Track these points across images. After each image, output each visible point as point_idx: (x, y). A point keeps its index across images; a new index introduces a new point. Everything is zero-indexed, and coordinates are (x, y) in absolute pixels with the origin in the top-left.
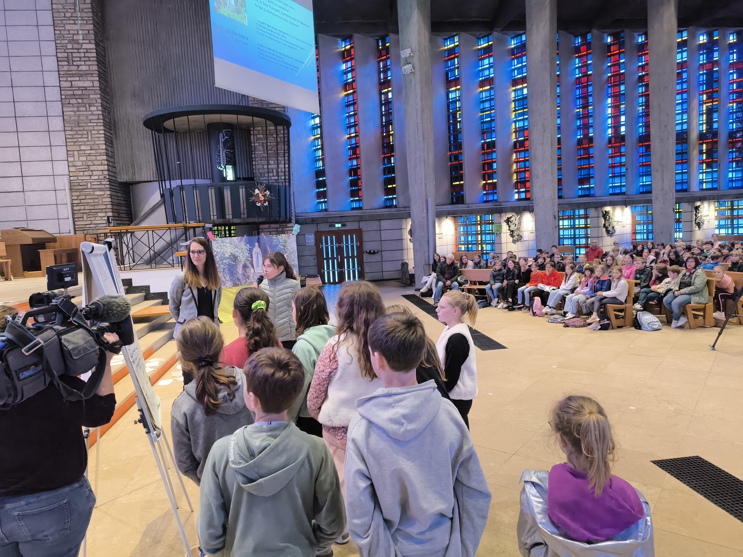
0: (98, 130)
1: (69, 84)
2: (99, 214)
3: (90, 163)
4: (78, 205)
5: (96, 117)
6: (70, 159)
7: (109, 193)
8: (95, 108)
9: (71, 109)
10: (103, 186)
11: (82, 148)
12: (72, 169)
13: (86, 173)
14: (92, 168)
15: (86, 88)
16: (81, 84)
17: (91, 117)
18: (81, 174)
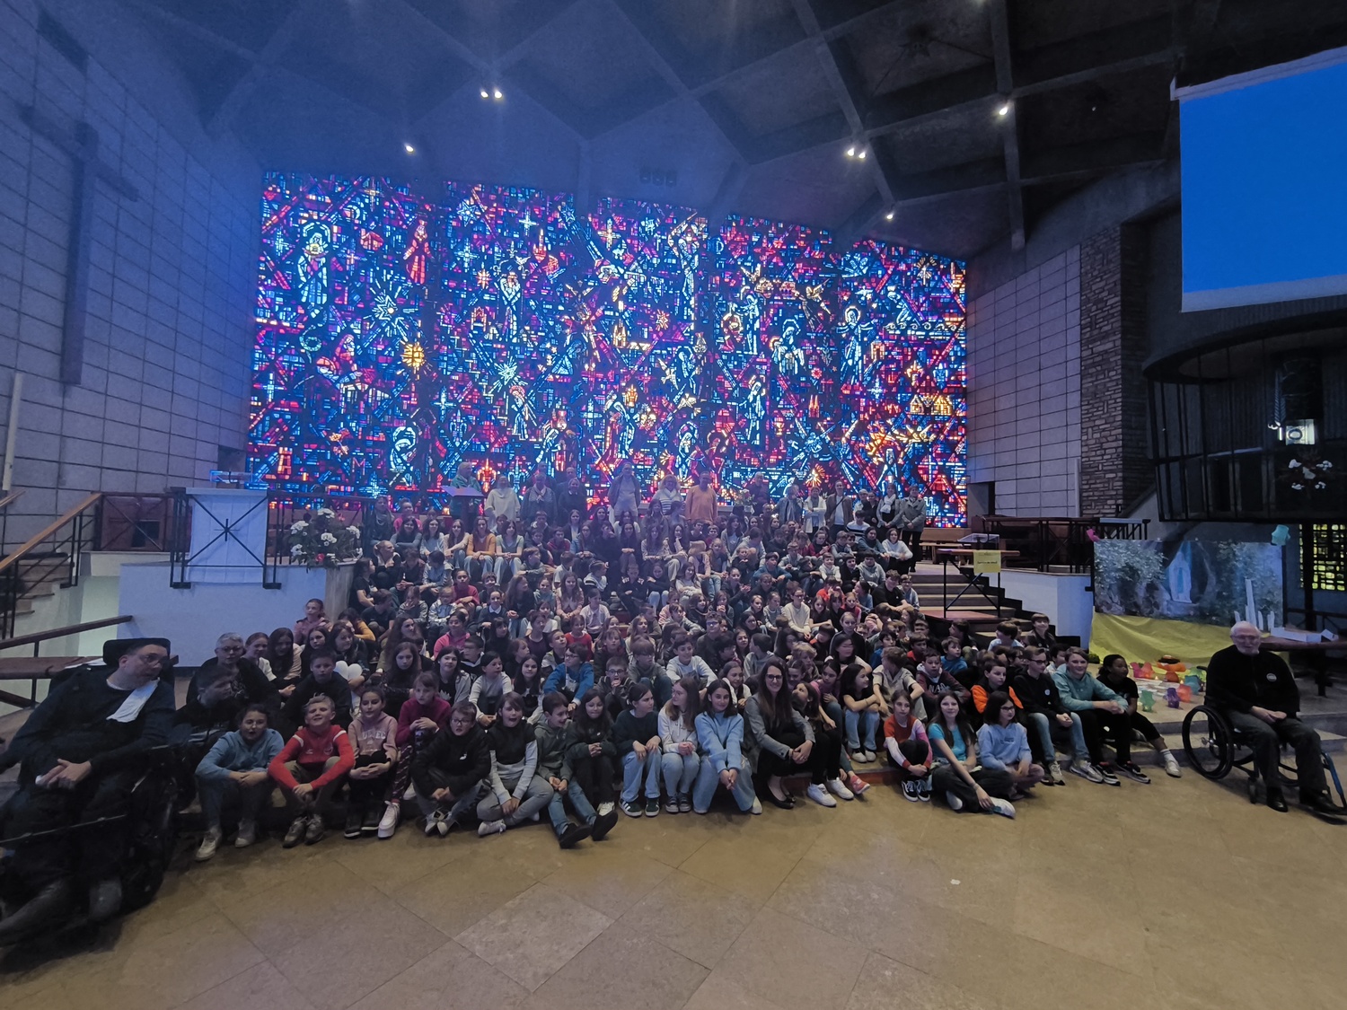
0: (1115, 399)
1: (1089, 352)
2: (1109, 502)
3: (1104, 440)
4: (1087, 491)
5: (1114, 383)
6: (1085, 438)
7: (1120, 474)
8: (1114, 373)
9: (1090, 380)
10: (1115, 467)
11: (1097, 423)
12: (1085, 449)
13: (1098, 453)
14: (1105, 446)
15: (1106, 352)
16: (1101, 348)
17: (1109, 385)
18: (1094, 453)
